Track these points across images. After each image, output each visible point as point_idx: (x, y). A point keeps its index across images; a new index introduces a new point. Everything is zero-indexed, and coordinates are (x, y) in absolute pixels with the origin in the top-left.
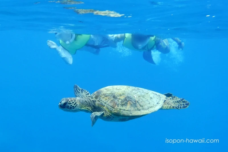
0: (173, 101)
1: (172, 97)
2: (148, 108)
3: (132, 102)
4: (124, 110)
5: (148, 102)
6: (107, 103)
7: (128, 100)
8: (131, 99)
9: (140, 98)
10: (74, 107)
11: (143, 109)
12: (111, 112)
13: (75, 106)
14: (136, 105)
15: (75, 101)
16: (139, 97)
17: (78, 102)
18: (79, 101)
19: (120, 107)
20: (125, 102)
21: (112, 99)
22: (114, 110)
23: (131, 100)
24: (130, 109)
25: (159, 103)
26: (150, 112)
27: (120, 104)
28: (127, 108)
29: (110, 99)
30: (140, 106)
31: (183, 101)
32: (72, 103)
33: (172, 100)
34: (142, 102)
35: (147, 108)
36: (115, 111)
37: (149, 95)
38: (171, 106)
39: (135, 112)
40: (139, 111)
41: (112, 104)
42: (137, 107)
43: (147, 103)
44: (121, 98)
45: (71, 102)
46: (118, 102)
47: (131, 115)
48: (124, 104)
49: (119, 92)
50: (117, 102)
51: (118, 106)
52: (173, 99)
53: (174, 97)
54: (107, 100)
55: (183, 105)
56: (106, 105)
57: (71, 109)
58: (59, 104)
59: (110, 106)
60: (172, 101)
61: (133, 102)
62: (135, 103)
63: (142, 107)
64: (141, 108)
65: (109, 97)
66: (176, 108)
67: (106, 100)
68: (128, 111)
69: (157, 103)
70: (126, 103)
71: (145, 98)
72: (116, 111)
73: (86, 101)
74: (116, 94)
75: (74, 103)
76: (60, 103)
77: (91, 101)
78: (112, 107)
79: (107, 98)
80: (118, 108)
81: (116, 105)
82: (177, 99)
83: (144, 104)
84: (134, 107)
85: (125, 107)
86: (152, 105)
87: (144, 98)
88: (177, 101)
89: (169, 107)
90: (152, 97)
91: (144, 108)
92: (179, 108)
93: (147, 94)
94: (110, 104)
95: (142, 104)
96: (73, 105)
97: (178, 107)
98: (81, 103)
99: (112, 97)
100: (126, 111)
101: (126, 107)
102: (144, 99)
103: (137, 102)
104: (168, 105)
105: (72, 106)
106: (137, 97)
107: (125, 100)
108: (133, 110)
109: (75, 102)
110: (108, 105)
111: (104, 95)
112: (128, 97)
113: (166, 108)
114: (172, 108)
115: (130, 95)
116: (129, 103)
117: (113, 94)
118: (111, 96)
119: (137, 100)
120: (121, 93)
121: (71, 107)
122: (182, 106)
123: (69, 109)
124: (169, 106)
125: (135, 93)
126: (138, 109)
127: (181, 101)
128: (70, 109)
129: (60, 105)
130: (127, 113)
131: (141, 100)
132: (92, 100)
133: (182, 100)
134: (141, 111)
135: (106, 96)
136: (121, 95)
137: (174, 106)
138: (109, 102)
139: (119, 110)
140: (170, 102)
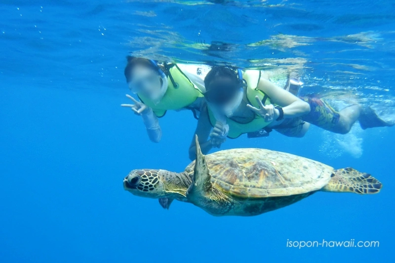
0: (350, 177)
1: (347, 169)
2: (302, 184)
3: (268, 172)
4: (254, 187)
5: (301, 174)
6: (219, 177)
7: (259, 169)
8: (266, 167)
9: (282, 166)
10: (153, 187)
11: (292, 185)
12: (227, 192)
13: (155, 186)
14: (277, 178)
15: (155, 176)
16: (282, 164)
17: (161, 177)
18: (163, 176)
19: (245, 182)
20: (254, 172)
21: (229, 168)
22: (233, 189)
23: (266, 170)
24: (265, 184)
25: (322, 176)
26: (307, 190)
27: (245, 177)
28: (259, 183)
29: (224, 169)
30: (286, 179)
31: (369, 178)
32: (149, 180)
33: (346, 174)
34: (287, 173)
35: (300, 183)
36: (235, 190)
37: (301, 164)
38: (346, 186)
39: (277, 189)
40: (285, 189)
41: (228, 178)
42: (279, 181)
43: (298, 175)
44: (245, 166)
45: (148, 178)
46: (240, 172)
47: (268, 195)
48: (253, 177)
49: (240, 157)
50: (239, 174)
51: (241, 181)
52: (348, 173)
53: (351, 170)
54: (218, 172)
55: (370, 186)
56: (216, 180)
57: (147, 190)
58: (124, 181)
59: (224, 181)
60: (346, 177)
61: (271, 172)
62: (274, 174)
63: (290, 180)
64: (287, 183)
65: (222, 165)
66: (357, 191)
67: (216, 171)
68: (261, 188)
69: (319, 177)
70: (256, 174)
71: (294, 168)
72: (237, 189)
73: (177, 177)
74: (235, 160)
75: (153, 180)
76: (126, 179)
77: (187, 177)
78: (230, 183)
79: (218, 168)
80: (241, 183)
81: (236, 179)
82: (355, 174)
83: (293, 177)
84: (272, 181)
85: (255, 181)
86: (310, 180)
87: (291, 166)
88: (358, 178)
89: (343, 188)
90: (307, 166)
91: (293, 183)
92: (363, 193)
93: (297, 160)
94: (224, 178)
95: (288, 176)
96: (151, 183)
97: (361, 190)
98: (167, 179)
99: (227, 165)
100: (258, 188)
101: (257, 181)
102: (291, 169)
103: (279, 172)
104: (340, 184)
105: (148, 185)
106: (278, 164)
107: (254, 169)
108: (271, 186)
109: (155, 178)
110: (221, 179)
111: (213, 163)
112: (260, 165)
113: (336, 190)
114: (348, 190)
115: (264, 161)
116: (262, 174)
117: (229, 160)
118: (226, 163)
119: (278, 169)
120: (244, 157)
121: (146, 187)
122: (368, 189)
123: (142, 191)
124: (344, 186)
125: (274, 159)
126: (281, 184)
127: (366, 179)
128: (144, 190)
129: (126, 182)
130: (261, 192)
131: (286, 170)
132: (189, 174)
133: (367, 177)
134: (287, 188)
135: (216, 164)
136: (245, 162)
137: (352, 187)
138: (222, 173)
139: (243, 187)
140: (343, 179)
